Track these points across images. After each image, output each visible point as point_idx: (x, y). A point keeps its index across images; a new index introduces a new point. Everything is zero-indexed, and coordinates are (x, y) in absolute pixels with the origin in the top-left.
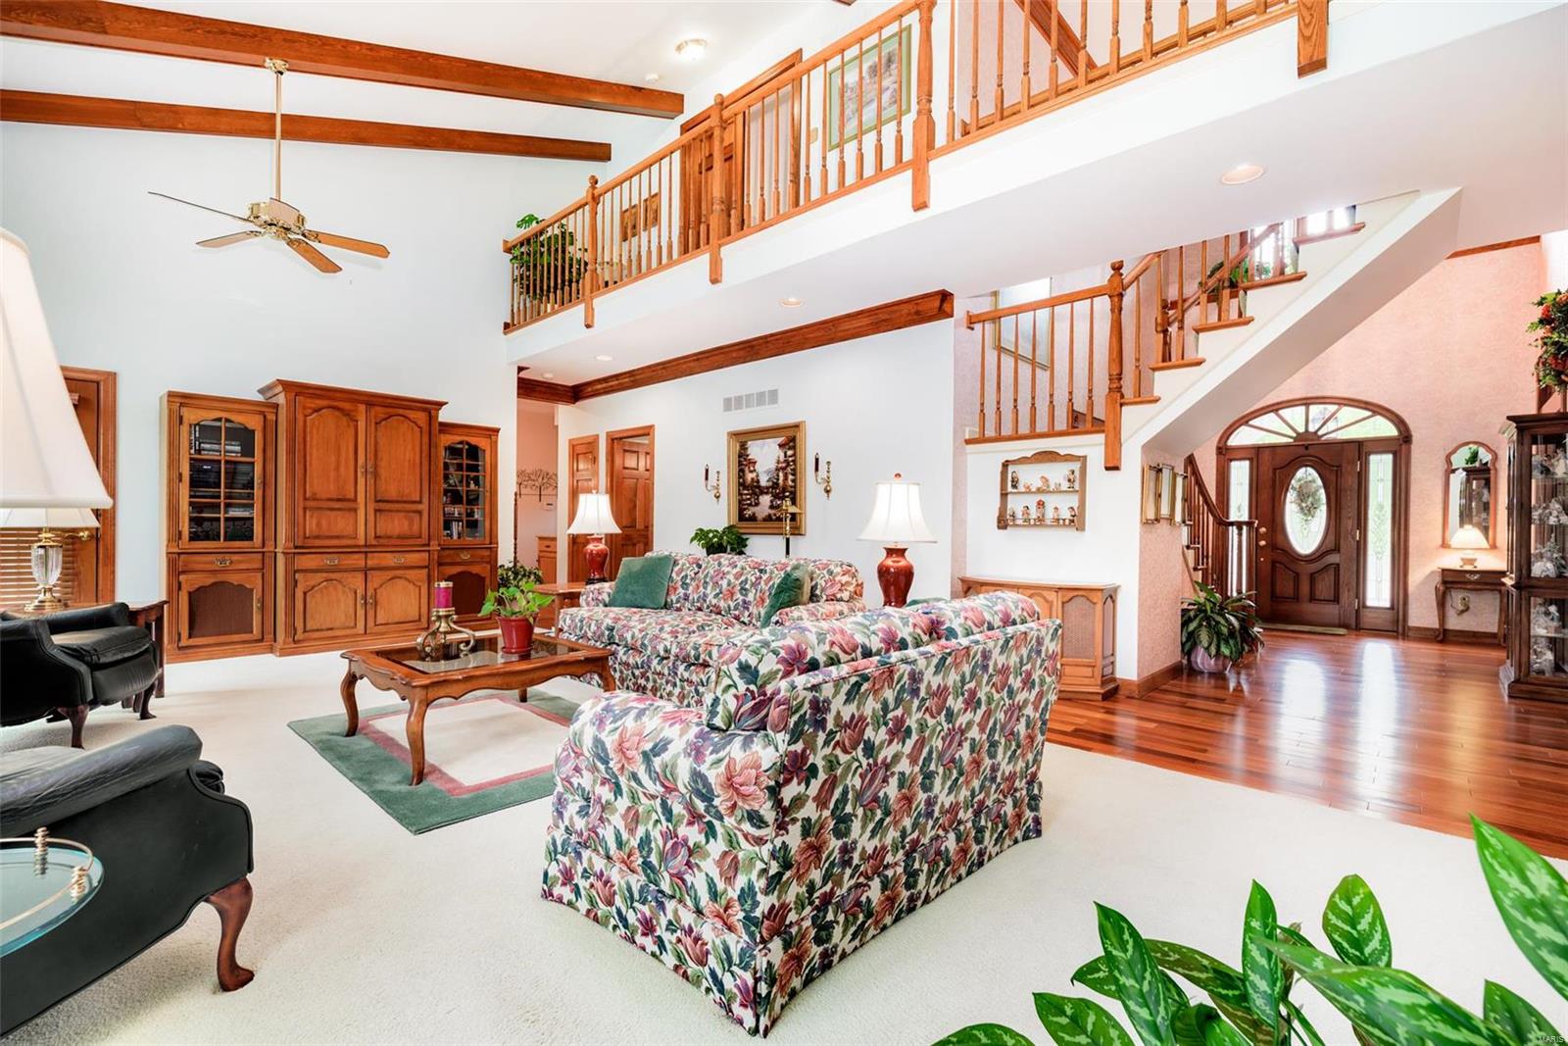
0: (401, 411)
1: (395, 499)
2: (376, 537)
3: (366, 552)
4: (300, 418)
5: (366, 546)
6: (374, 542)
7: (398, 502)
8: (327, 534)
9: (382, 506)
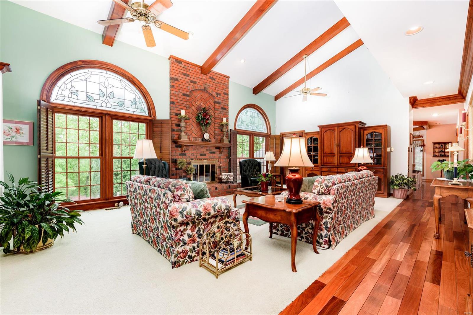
0: (346, 127)
1: (344, 152)
2: (340, 163)
3: (337, 168)
4: (322, 134)
5: (337, 166)
6: (339, 165)
7: (345, 153)
8: (328, 162)
9: (342, 155)
